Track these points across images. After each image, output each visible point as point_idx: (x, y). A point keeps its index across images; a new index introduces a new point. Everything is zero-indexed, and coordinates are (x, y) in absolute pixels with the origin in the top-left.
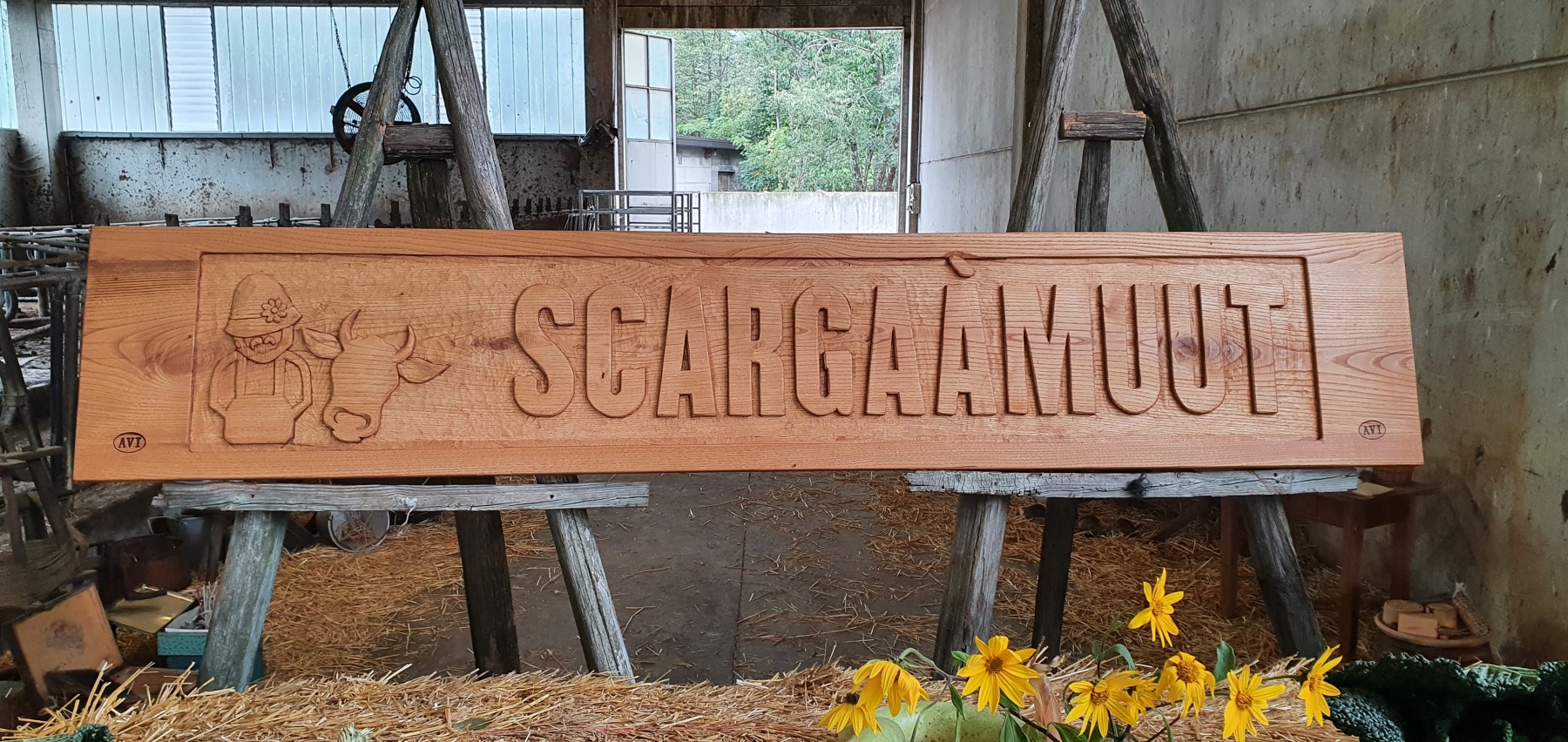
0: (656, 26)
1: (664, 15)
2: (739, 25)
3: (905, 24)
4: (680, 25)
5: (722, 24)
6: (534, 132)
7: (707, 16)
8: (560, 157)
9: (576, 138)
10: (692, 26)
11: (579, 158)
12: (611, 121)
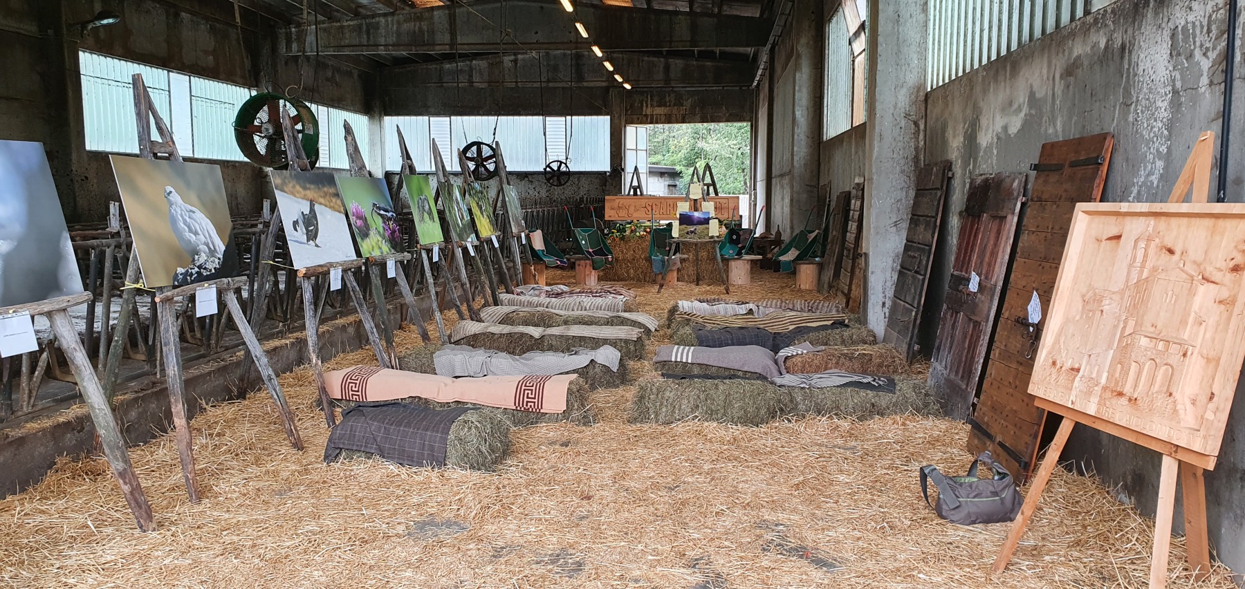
0: (641, 123)
1: (644, 119)
2: (677, 122)
3: (751, 120)
4: (651, 123)
5: (669, 122)
6: (587, 170)
7: (663, 119)
8: (598, 180)
9: (605, 172)
10: (657, 123)
11: (606, 181)
12: (621, 165)
